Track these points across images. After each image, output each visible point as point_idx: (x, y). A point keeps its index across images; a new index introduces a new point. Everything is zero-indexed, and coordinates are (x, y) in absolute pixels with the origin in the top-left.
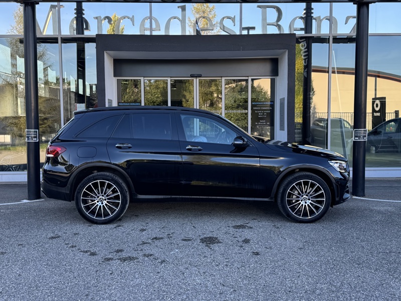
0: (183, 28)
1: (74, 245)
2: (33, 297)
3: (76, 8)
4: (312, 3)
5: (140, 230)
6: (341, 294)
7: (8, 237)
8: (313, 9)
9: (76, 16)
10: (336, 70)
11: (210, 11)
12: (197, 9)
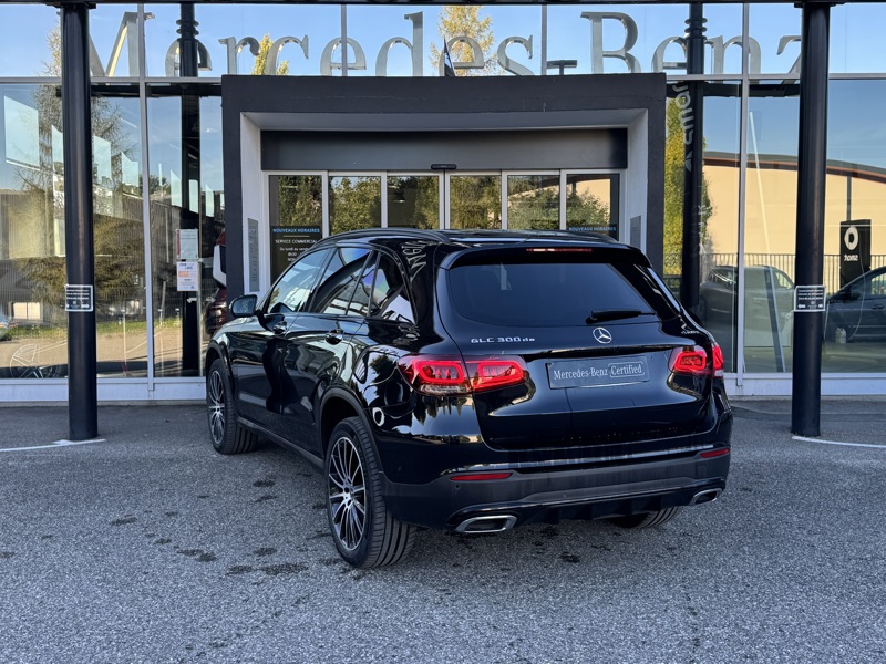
0: (418, 62)
1: (166, 538)
2: (68, 650)
3: (179, 18)
4: (704, 5)
5: (314, 508)
6: (760, 649)
7: (20, 520)
8: (705, 20)
9: (180, 36)
10: (757, 161)
11: (480, 31)
12: (451, 24)
